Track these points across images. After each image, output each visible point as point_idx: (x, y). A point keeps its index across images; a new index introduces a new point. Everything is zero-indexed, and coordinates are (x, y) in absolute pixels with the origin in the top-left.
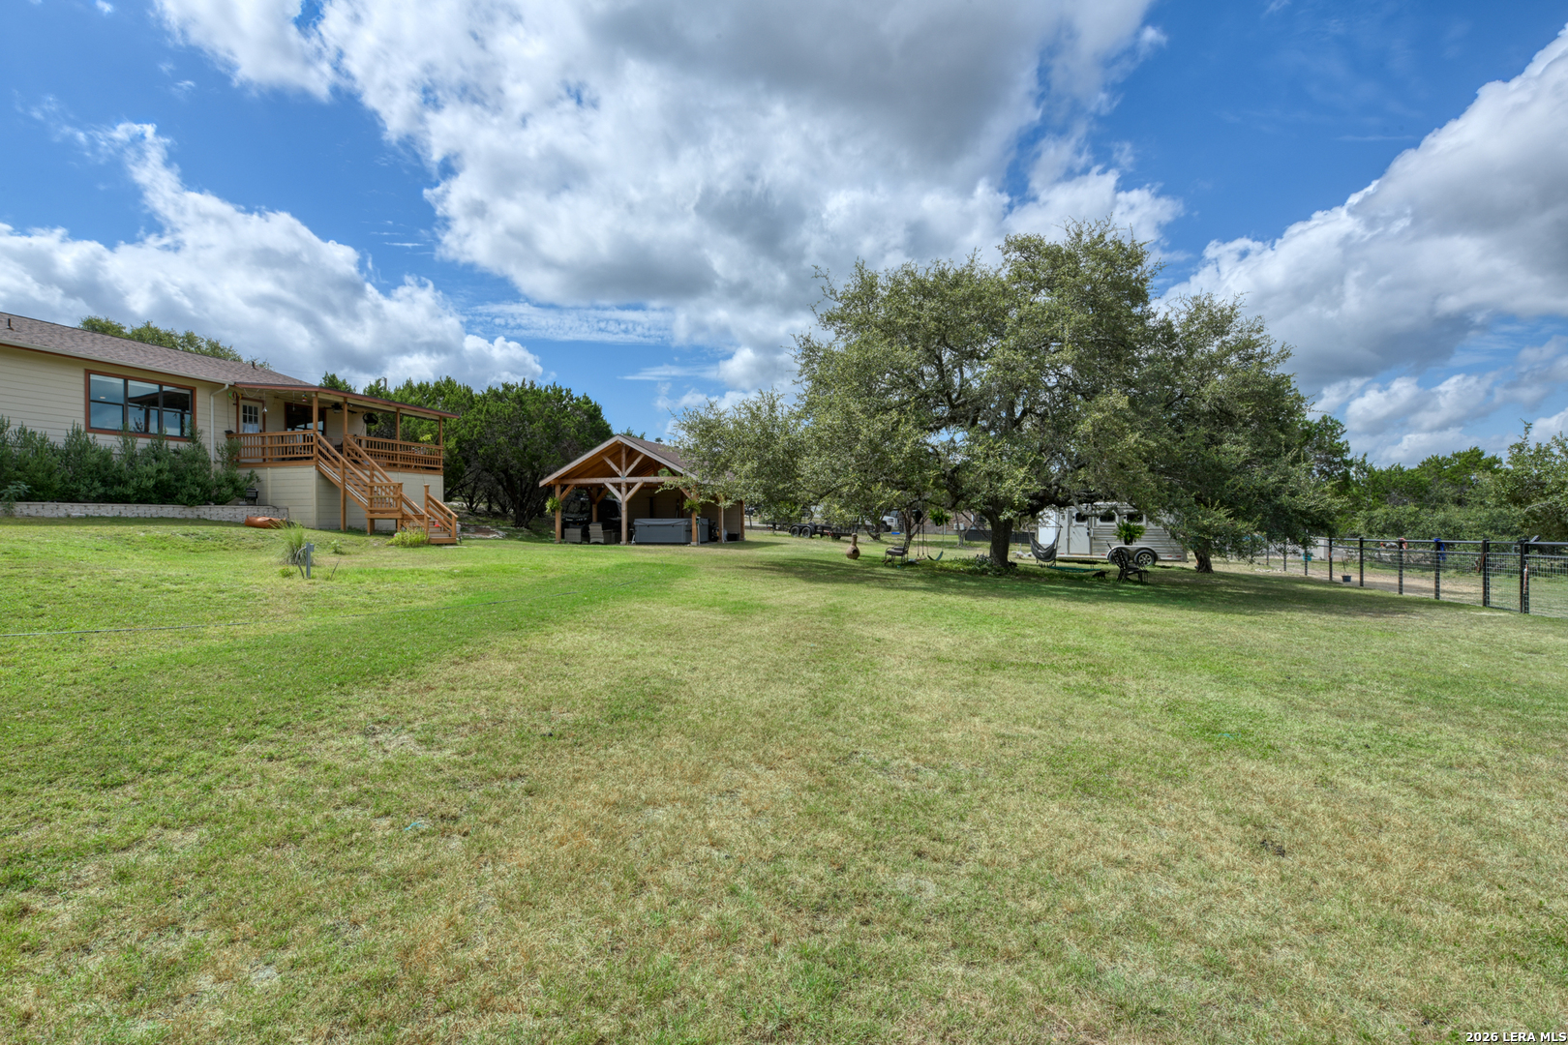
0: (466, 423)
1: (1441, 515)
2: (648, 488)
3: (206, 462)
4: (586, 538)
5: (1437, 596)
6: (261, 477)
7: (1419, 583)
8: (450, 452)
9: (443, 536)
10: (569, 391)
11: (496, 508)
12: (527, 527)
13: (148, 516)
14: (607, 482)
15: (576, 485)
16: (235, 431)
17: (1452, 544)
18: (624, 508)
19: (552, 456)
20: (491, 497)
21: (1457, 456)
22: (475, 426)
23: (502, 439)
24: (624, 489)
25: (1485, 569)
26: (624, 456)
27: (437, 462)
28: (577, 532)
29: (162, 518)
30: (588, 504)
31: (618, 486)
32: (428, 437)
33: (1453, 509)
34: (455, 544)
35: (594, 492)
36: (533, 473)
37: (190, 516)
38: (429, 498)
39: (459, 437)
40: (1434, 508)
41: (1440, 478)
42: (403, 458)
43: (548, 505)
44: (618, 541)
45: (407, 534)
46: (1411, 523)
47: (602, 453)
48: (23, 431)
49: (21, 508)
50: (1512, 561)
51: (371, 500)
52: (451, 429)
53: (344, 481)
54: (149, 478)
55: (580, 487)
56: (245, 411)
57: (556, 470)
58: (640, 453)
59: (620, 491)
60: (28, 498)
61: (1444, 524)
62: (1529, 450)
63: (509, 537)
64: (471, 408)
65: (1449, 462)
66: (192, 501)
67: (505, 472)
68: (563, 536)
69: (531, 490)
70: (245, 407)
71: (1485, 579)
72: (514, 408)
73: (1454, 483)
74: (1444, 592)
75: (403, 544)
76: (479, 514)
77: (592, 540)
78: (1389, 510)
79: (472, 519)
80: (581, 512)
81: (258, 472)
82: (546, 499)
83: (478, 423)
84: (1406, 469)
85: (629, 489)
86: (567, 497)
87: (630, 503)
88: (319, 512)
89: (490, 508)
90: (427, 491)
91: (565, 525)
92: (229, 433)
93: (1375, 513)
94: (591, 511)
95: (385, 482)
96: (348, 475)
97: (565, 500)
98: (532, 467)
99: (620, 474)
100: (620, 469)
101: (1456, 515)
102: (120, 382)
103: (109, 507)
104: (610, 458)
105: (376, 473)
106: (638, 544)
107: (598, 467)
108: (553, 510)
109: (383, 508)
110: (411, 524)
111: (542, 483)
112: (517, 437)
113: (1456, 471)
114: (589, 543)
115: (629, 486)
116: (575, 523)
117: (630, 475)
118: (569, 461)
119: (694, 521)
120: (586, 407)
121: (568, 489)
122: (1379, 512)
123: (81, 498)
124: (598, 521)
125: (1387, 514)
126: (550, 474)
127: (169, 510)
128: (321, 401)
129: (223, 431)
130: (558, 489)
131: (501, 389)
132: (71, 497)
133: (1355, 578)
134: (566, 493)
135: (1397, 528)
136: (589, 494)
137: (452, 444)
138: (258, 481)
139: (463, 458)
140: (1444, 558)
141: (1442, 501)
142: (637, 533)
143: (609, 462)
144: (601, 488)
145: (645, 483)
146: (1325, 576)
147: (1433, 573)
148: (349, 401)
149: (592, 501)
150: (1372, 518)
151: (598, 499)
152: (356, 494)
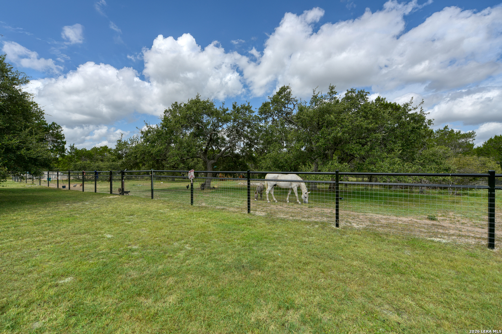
1: (97, 164)
5: (96, 191)
7: (89, 187)
17: (100, 172)
21: (101, 147)
25: (111, 180)
33: (101, 162)
40: (95, 162)
41: (97, 154)
46: (88, 167)
50: (119, 176)
61: (98, 167)
62: (123, 142)
65: (99, 149)
71: (111, 183)
73: (100, 155)
74: (98, 188)
78: (82, 162)
84: (87, 150)
93: (77, 163)
101: (101, 164)
113: (101, 152)
122: (79, 163)
125: (81, 164)
133: (67, 186)
135: (84, 168)
140: (98, 178)
141: (97, 160)
146: (56, 187)
147: (94, 182)
150: (76, 165)
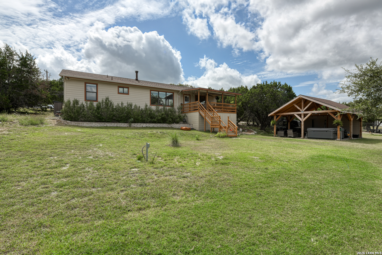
0: (245, 97)
2: (313, 115)
3: (175, 112)
4: (286, 135)
6: (187, 116)
8: (239, 106)
9: (233, 134)
10: (279, 83)
11: (255, 124)
12: (264, 130)
13: (160, 127)
14: (295, 114)
15: (282, 115)
16: (183, 104)
18: (303, 124)
19: (273, 105)
20: (254, 120)
22: (247, 98)
23: (256, 101)
24: (302, 116)
26: (303, 103)
27: (235, 109)
28: (283, 132)
29: (163, 127)
30: (286, 122)
31: (300, 115)
32: (233, 102)
34: (237, 137)
35: (289, 118)
36: (266, 112)
37: (169, 127)
38: (229, 121)
39: (242, 102)
42: (224, 109)
43: (271, 123)
44: (299, 136)
45: (221, 133)
47: (293, 103)
48: (136, 106)
49: (133, 125)
51: (212, 121)
52: (240, 99)
53: (205, 116)
54: (160, 116)
55: (284, 116)
56: (185, 98)
57: (274, 110)
58: (310, 101)
59: (301, 117)
60: (134, 122)
63: (258, 133)
64: (246, 92)
66: (170, 123)
67: (257, 112)
68: (277, 133)
69: (266, 118)
70: (185, 97)
72: (260, 90)
75: (219, 137)
76: (250, 126)
77: (288, 136)
79: (248, 127)
80: (284, 125)
81: (186, 114)
82: (271, 121)
83: (248, 96)
85: (305, 116)
86: (278, 120)
87: (305, 122)
88: (199, 126)
89: (253, 123)
90: (229, 119)
91: (277, 130)
92: (181, 104)
94: (287, 125)
95: (217, 116)
96: (206, 114)
97: (278, 121)
98: (266, 110)
99: (301, 110)
100: (301, 108)
102: (157, 92)
103: (151, 124)
104: (296, 104)
105: (215, 113)
106: (308, 138)
107: (292, 108)
108: (273, 125)
109: (216, 124)
110: (223, 130)
111: (269, 115)
112: (261, 100)
114: (287, 137)
115: (305, 115)
116: (281, 129)
117: (305, 111)
118: (279, 107)
119: (338, 129)
120: (286, 87)
121: (279, 117)
123: (146, 122)
124: (291, 128)
126: (272, 112)
127: (165, 125)
128: (200, 92)
129: (180, 104)
130: (275, 117)
131: (256, 85)
132: (144, 122)
134: (278, 118)
136: (287, 119)
137: (240, 104)
138: (187, 117)
139: (244, 108)
142: (308, 134)
143: (296, 106)
144: (293, 116)
145: (313, 114)
148: (208, 92)
149: (288, 121)
151: (291, 121)
152: (208, 120)
